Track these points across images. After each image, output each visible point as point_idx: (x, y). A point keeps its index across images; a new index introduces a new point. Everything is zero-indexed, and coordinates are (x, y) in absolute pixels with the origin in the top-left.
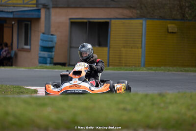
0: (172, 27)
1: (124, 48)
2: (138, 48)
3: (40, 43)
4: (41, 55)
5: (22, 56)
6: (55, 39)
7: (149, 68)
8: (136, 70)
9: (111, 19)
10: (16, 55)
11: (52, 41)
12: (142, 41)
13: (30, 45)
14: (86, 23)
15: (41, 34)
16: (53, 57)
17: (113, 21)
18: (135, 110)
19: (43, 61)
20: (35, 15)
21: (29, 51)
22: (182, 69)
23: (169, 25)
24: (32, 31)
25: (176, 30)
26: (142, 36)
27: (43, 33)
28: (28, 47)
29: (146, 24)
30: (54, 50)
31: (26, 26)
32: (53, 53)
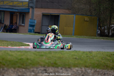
0: (86, 18)
1: (65, 27)
2: (71, 27)
3: (29, 23)
4: (29, 29)
5: (21, 28)
6: (36, 22)
7: (76, 36)
8: (71, 37)
9: (60, 14)
10: (18, 28)
11: (34, 23)
12: (73, 24)
13: (24, 24)
14: (49, 15)
15: (30, 19)
16: (34, 29)
17: (61, 15)
18: (80, 59)
19: (30, 31)
20: (27, 11)
21: (24, 26)
22: (91, 37)
23: (85, 18)
24: (26, 18)
25: (88, 20)
26: (73, 22)
27: (31, 19)
28: (24, 25)
29: (75, 17)
30: (35, 26)
31: (23, 15)
32: (35, 28)
